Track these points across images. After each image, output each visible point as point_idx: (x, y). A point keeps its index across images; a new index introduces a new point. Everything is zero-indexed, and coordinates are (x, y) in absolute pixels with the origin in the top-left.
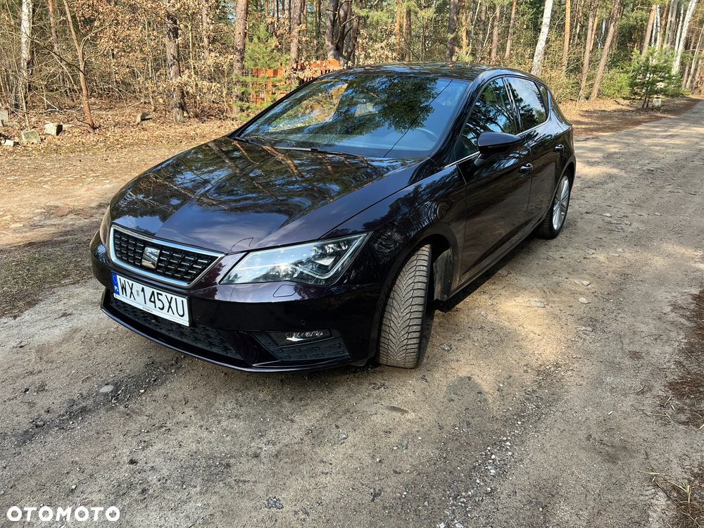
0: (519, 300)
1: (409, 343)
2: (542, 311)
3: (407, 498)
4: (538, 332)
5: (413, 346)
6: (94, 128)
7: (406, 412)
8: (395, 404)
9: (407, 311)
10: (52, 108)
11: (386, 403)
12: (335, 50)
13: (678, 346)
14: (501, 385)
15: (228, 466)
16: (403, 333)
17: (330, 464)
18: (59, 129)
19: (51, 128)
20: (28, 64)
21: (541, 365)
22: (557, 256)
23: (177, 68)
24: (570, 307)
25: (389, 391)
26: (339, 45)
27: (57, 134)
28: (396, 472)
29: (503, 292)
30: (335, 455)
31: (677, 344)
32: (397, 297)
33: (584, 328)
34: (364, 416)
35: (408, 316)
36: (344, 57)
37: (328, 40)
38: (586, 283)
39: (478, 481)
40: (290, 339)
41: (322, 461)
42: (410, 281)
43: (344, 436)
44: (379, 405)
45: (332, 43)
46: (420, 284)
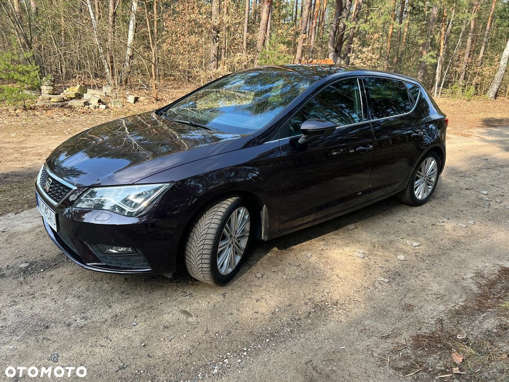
0: (347, 249)
1: (203, 266)
2: (360, 261)
3: (141, 375)
4: (342, 276)
5: (206, 269)
6: (157, 100)
7: (191, 316)
8: (188, 309)
9: (202, 243)
10: (143, 86)
11: (182, 307)
12: (334, 52)
13: (452, 307)
14: (277, 310)
15: (47, 327)
16: (198, 258)
17: (111, 340)
18: (136, 100)
19: (131, 99)
20: (130, 57)
21: (322, 301)
22: (408, 221)
23: (216, 63)
24: (386, 261)
25: (192, 299)
26: (338, 48)
27: (134, 103)
28: (149, 355)
29: (339, 242)
30: (118, 335)
31: (453, 305)
32: (196, 232)
33: (382, 279)
34: (161, 313)
35: (202, 246)
36: (341, 58)
37: (331, 45)
38: (415, 244)
39: (199, 375)
40: (111, 250)
41: (107, 338)
42: (208, 222)
43: (135, 324)
44: (176, 308)
45: (333, 47)
46: (214, 225)
